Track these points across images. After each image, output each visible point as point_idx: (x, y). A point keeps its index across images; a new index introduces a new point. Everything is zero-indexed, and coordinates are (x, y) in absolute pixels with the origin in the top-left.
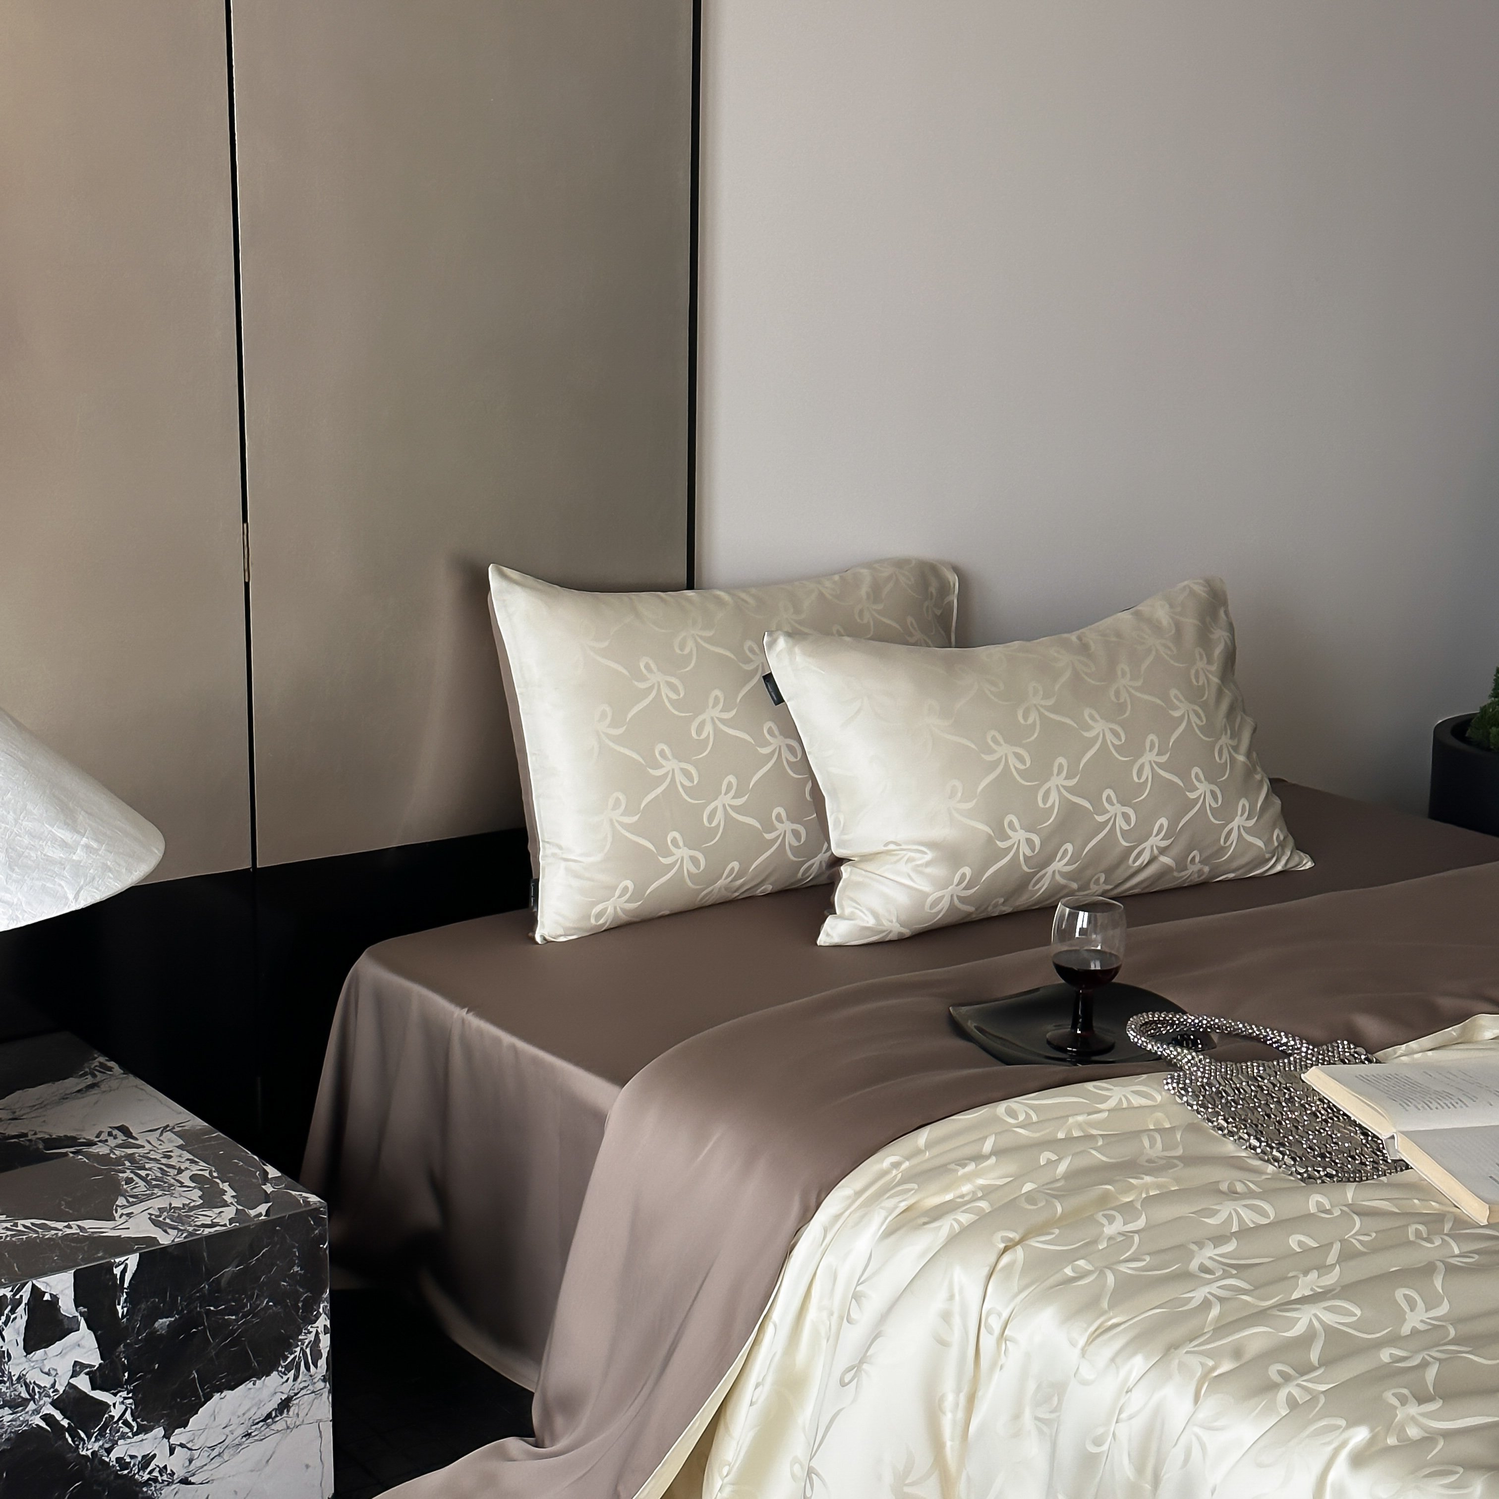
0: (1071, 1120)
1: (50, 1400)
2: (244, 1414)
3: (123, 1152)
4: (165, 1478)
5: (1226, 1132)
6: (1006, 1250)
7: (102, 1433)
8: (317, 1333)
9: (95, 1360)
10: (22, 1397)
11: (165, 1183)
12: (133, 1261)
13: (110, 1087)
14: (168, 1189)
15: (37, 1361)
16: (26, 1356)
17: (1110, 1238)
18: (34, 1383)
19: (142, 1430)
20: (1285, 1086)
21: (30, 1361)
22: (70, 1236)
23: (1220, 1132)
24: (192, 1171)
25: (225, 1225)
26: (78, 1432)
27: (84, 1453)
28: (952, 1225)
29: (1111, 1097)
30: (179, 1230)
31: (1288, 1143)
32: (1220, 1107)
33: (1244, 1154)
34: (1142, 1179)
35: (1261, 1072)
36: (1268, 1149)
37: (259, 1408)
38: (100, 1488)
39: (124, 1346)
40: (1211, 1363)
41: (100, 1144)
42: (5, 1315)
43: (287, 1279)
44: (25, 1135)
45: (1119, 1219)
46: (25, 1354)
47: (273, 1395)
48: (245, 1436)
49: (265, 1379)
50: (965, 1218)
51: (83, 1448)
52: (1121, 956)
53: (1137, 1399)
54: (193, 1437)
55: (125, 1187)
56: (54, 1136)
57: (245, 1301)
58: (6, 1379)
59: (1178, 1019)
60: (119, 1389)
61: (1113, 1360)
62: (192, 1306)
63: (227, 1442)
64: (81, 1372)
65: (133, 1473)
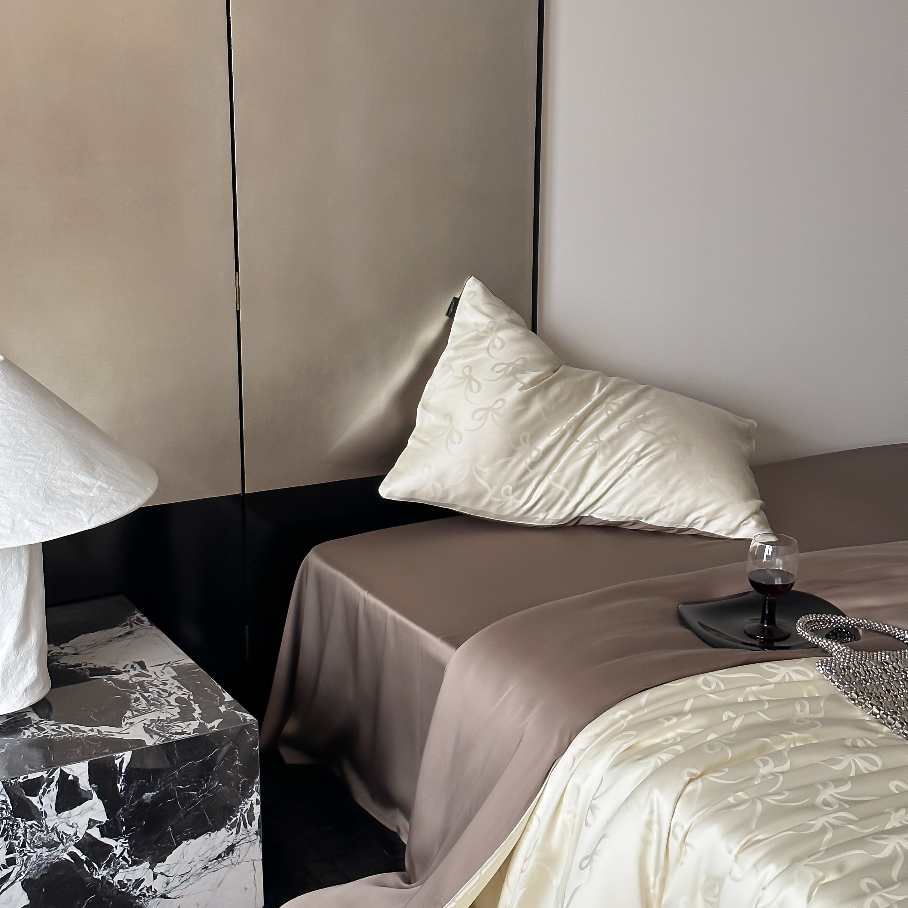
0: (748, 689)
1: (74, 843)
2: (203, 855)
3: (138, 679)
4: (150, 894)
5: (857, 702)
6: (690, 781)
7: (108, 865)
8: (252, 804)
9: (103, 818)
10: (55, 841)
11: (159, 702)
12: (127, 756)
13: (140, 634)
14: (160, 707)
15: (64, 818)
16: (57, 815)
17: (764, 777)
18: (63, 832)
19: (135, 863)
20: (903, 670)
21: (60, 818)
22: (91, 737)
23: (853, 702)
24: (177, 694)
25: (190, 734)
26: (93, 864)
27: (97, 877)
28: (656, 761)
29: (778, 673)
30: (160, 736)
31: (900, 712)
32: (854, 683)
33: (867, 718)
34: (792, 734)
35: (887, 659)
36: (884, 715)
37: (213, 851)
38: (107, 900)
39: (122, 810)
40: (821, 874)
41: (124, 673)
42: (43, 789)
43: (231, 769)
44: (80, 665)
45: (771, 764)
46: (57, 814)
47: (222, 843)
48: (204, 869)
49: (217, 833)
50: (665, 757)
51: (96, 874)
52: (795, 574)
53: (769, 895)
54: (169, 869)
55: (133, 704)
56: (97, 667)
57: (203, 783)
58: (44, 829)
59: (834, 619)
60: (119, 837)
61: (755, 865)
62: (167, 785)
63: (192, 872)
64: (94, 826)
65: (129, 890)
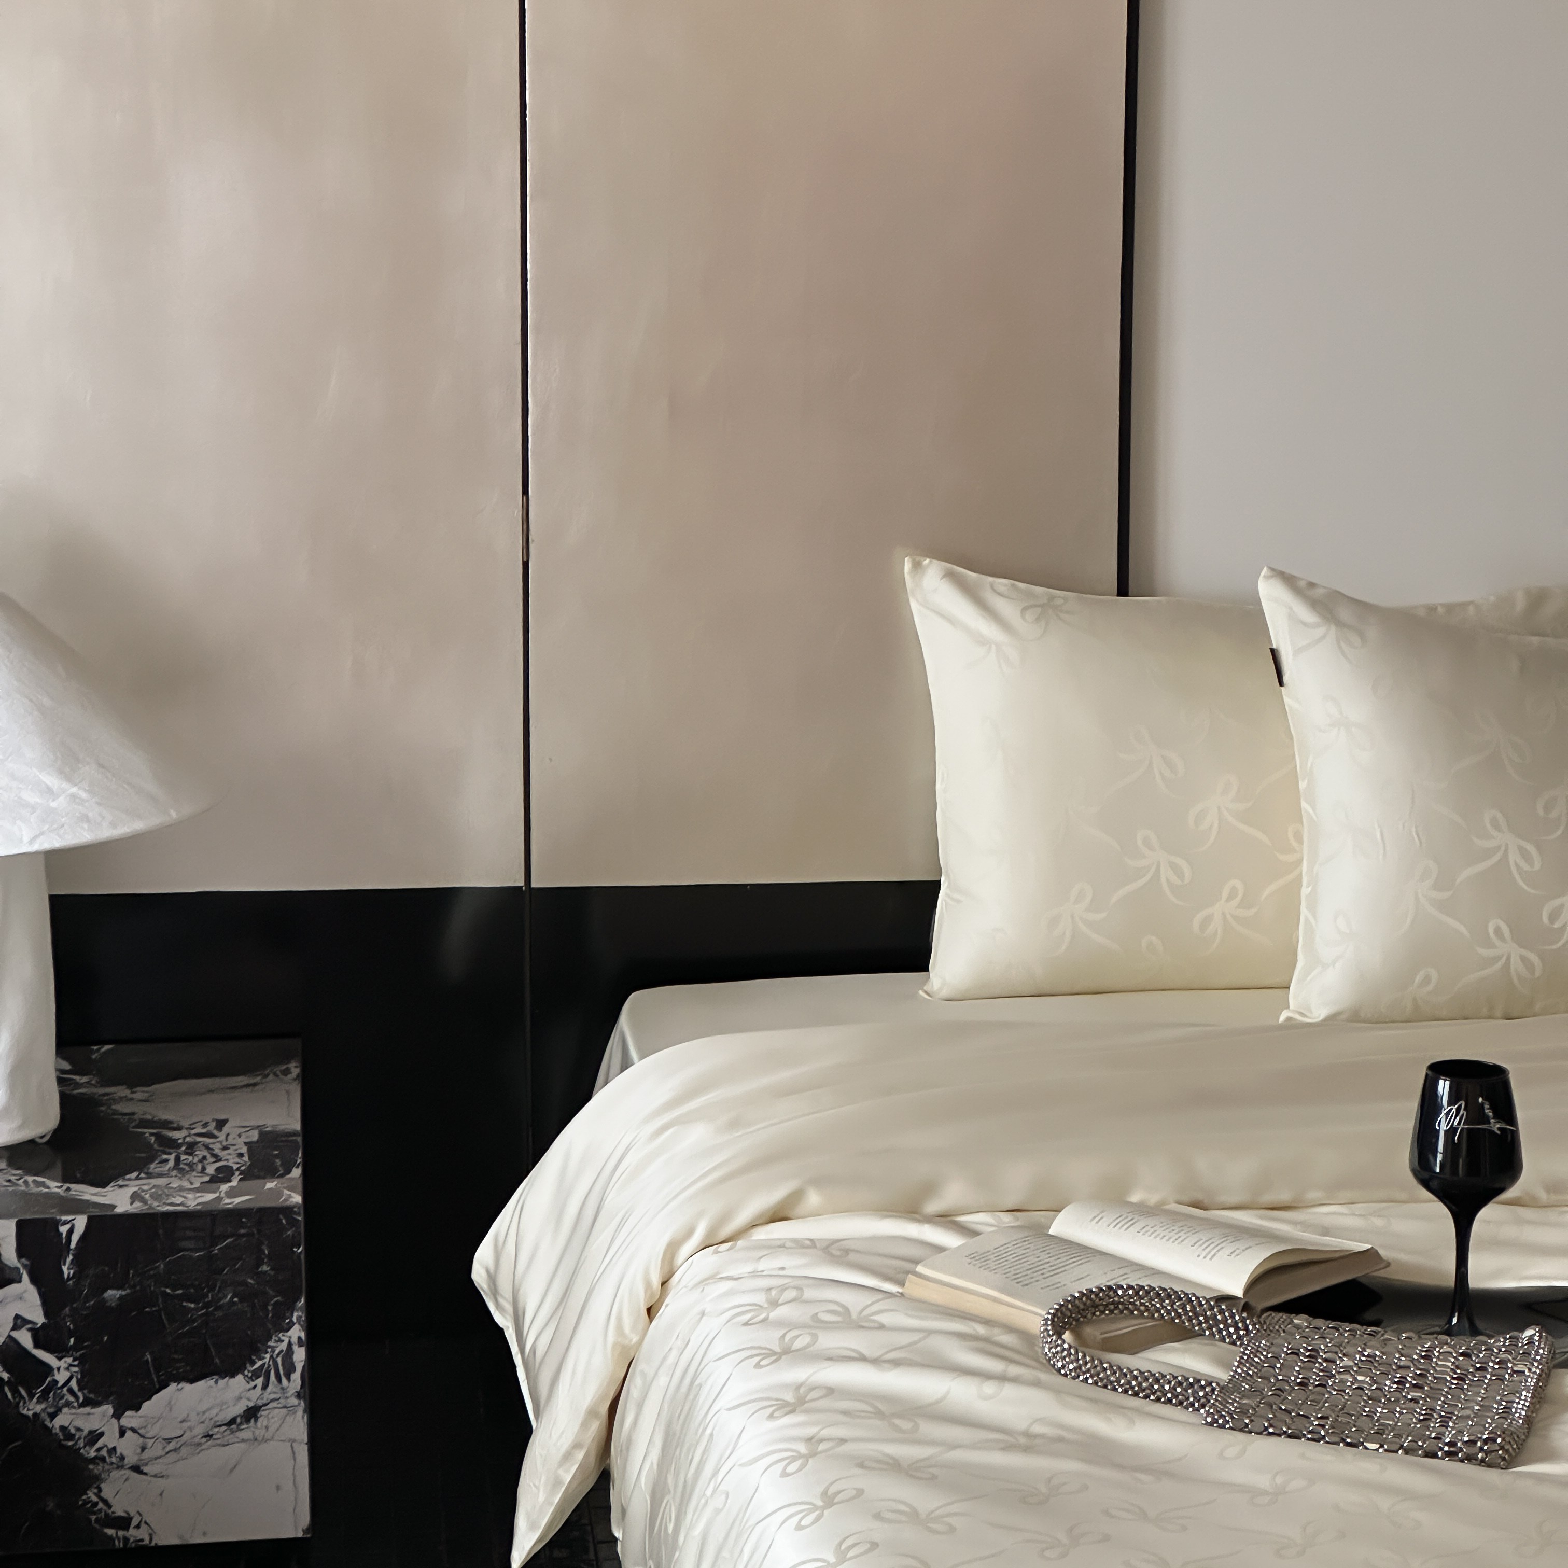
2: (204, 1413)
3: (195, 1139)
4: (114, 1460)
7: (44, 1397)
8: (290, 1345)
9: (38, 1317)
11: (192, 1167)
12: (81, 1223)
13: (265, 1088)
14: (184, 1173)
19: (87, 1403)
22: (51, 1194)
24: (227, 1162)
25: (189, 1207)
26: (19, 1389)
27: (25, 1412)
30: (146, 1204)
37: (221, 1410)
38: (41, 1454)
39: (70, 1310)
41: (185, 1130)
43: (255, 1277)
44: (133, 1114)
47: (238, 1399)
48: (205, 1437)
49: (228, 1381)
51: (24, 1406)
54: (146, 1423)
55: (152, 1165)
57: (205, 1290)
60: (64, 1354)
62: (145, 1284)
63: (184, 1438)
64: (22, 1327)
65: (77, 1447)
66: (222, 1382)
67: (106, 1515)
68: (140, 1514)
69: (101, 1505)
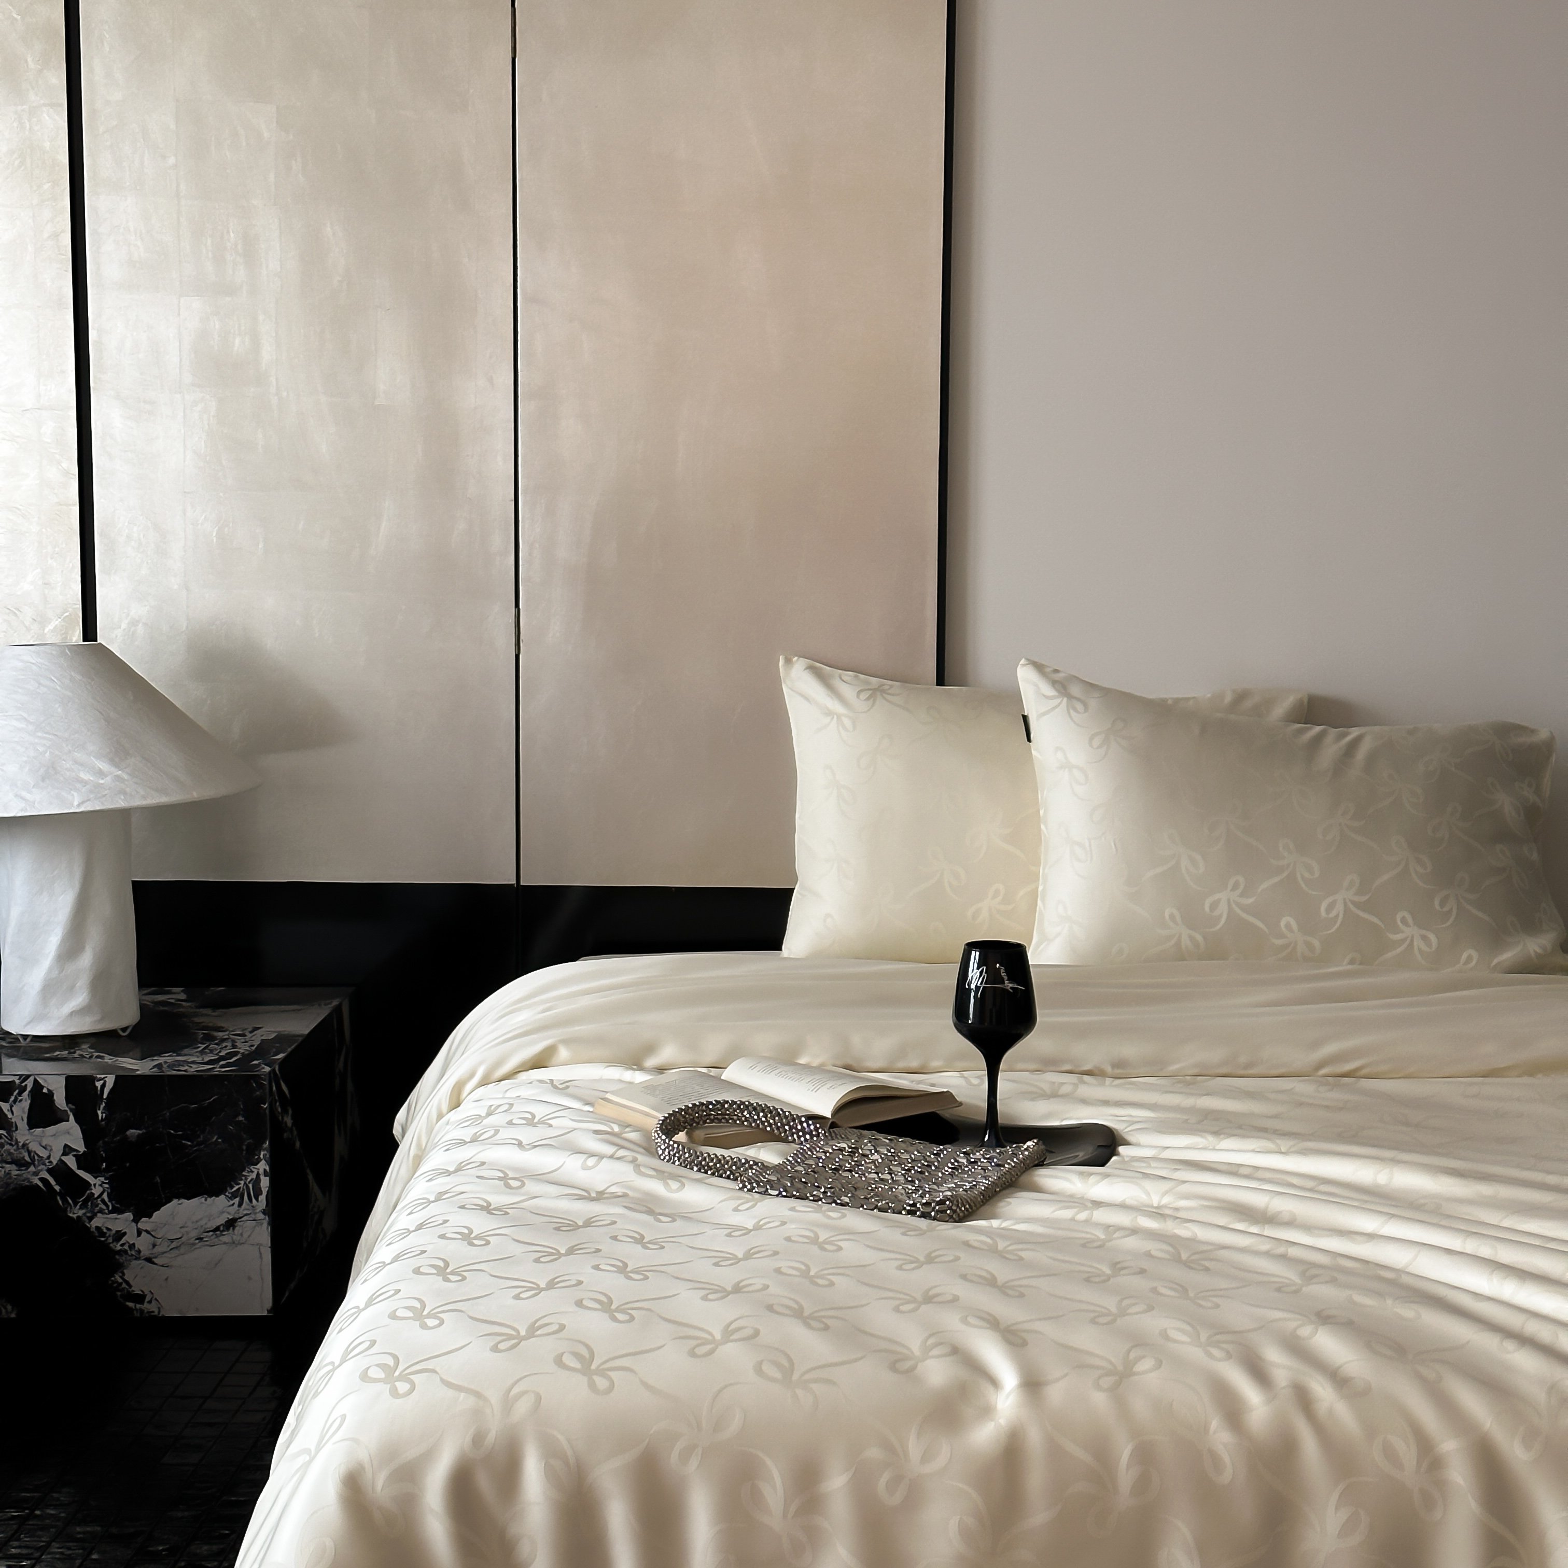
1: (46, 1168)
2: (197, 1222)
4: (133, 1253)
7: (85, 1204)
8: (258, 1174)
9: (81, 1148)
10: (25, 1160)
12: (110, 1080)
15: (37, 1136)
16: (29, 1130)
18: (35, 1152)
19: (115, 1210)
21: (32, 1134)
26: (67, 1198)
27: (71, 1215)
30: (161, 1069)
37: (209, 1220)
42: (14, 1096)
43: (233, 1125)
46: (28, 1128)
47: (221, 1213)
48: (198, 1239)
49: (214, 1199)
51: (70, 1211)
54: (156, 1227)
57: (198, 1133)
58: (14, 1143)
60: (99, 1174)
62: (156, 1126)
63: (183, 1239)
64: (70, 1153)
65: (108, 1241)
66: (209, 1199)
67: (128, 1292)
68: (152, 1293)
69: (124, 1285)
